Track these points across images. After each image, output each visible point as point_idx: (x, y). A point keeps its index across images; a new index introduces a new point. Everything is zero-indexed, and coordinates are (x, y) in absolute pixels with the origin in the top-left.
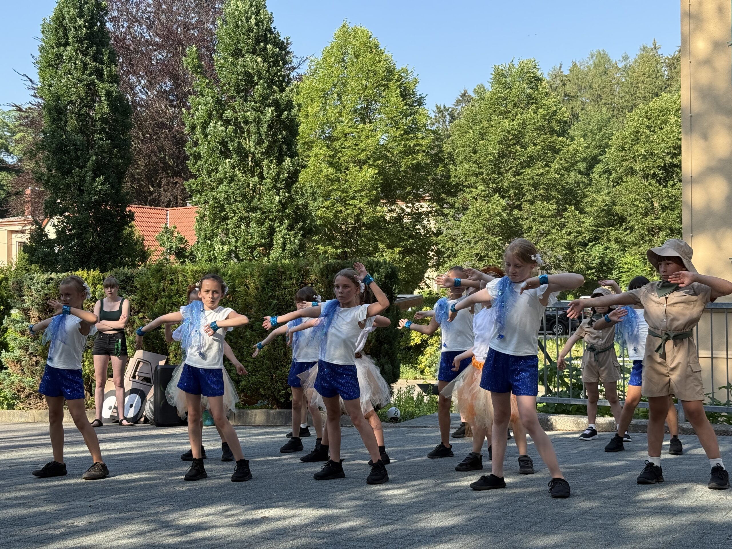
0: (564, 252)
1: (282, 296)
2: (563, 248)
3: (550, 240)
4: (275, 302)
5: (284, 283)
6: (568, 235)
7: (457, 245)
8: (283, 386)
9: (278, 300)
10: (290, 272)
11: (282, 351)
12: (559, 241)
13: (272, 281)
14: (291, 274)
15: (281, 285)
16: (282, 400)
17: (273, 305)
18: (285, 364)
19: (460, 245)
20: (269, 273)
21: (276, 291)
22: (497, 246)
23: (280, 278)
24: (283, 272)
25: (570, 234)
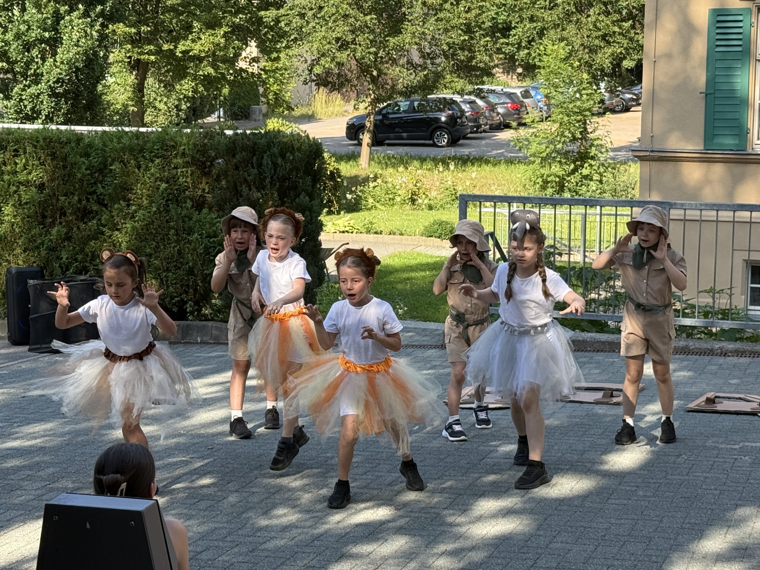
0: (462, 38)
1: (174, 178)
2: (460, 32)
3: (442, 20)
4: (164, 185)
5: (175, 161)
6: (467, 12)
7: (308, 23)
8: (177, 293)
9: (167, 182)
10: (182, 148)
11: (176, 249)
12: (455, 22)
13: (158, 158)
14: (184, 149)
15: (170, 162)
16: (175, 310)
17: (161, 189)
18: (179, 265)
19: (312, 24)
20: (156, 147)
21: (164, 171)
22: (368, 27)
23: (169, 153)
24: (173, 146)
25: (469, 10)
